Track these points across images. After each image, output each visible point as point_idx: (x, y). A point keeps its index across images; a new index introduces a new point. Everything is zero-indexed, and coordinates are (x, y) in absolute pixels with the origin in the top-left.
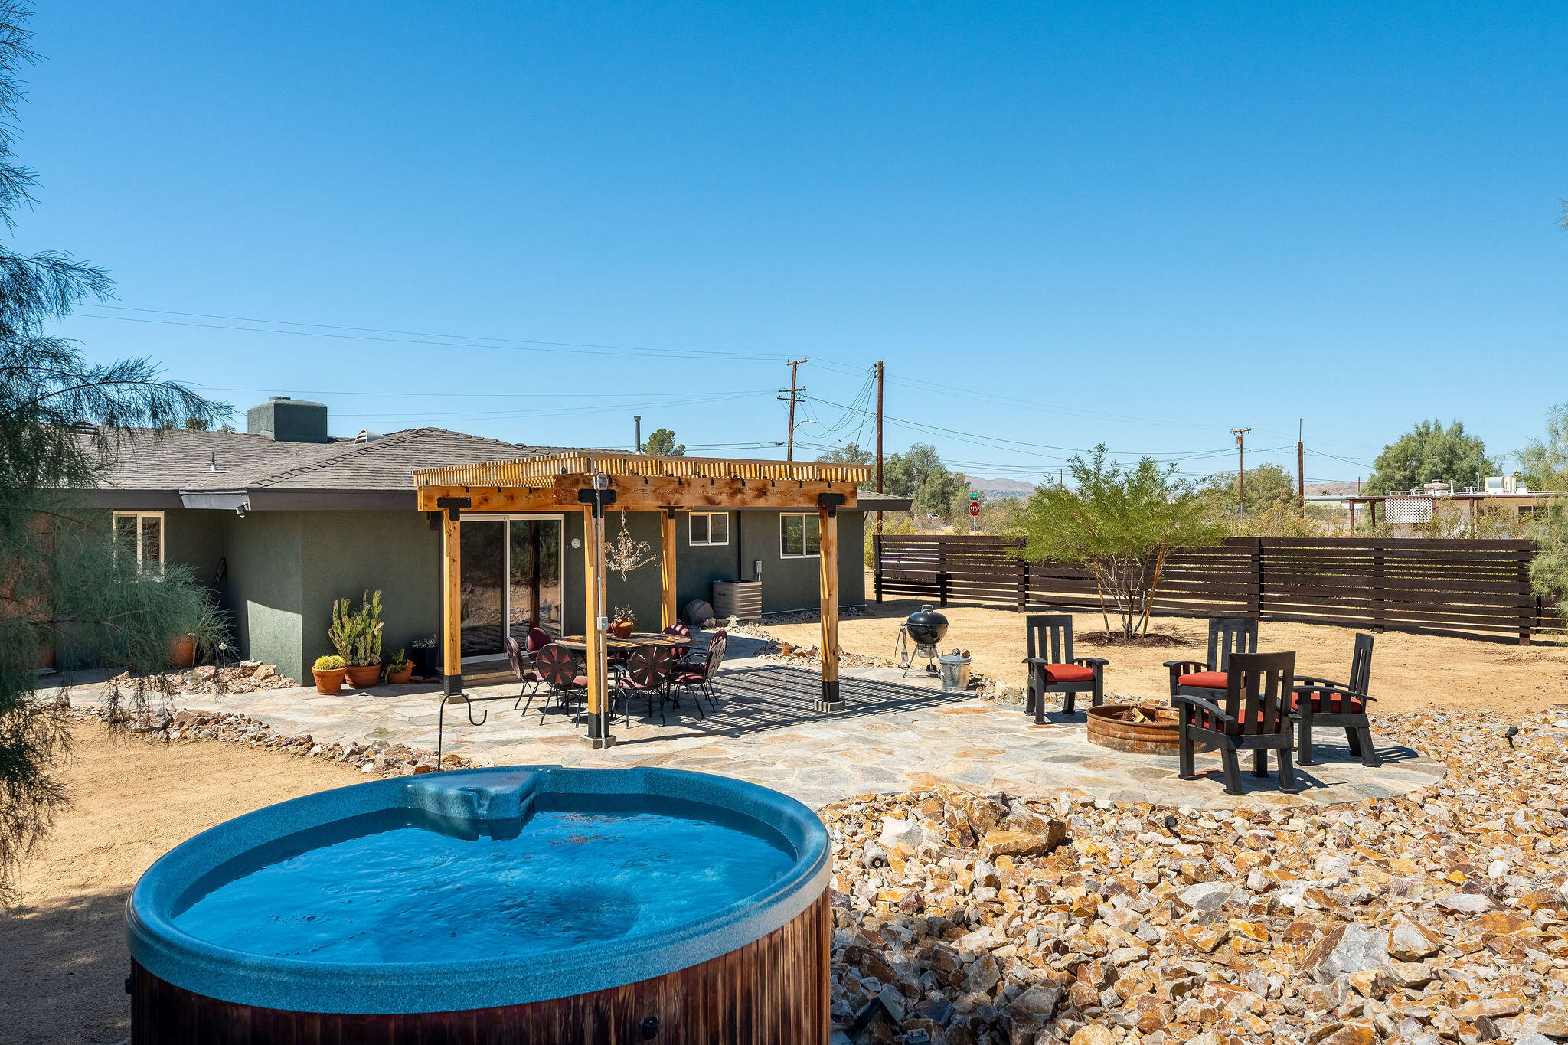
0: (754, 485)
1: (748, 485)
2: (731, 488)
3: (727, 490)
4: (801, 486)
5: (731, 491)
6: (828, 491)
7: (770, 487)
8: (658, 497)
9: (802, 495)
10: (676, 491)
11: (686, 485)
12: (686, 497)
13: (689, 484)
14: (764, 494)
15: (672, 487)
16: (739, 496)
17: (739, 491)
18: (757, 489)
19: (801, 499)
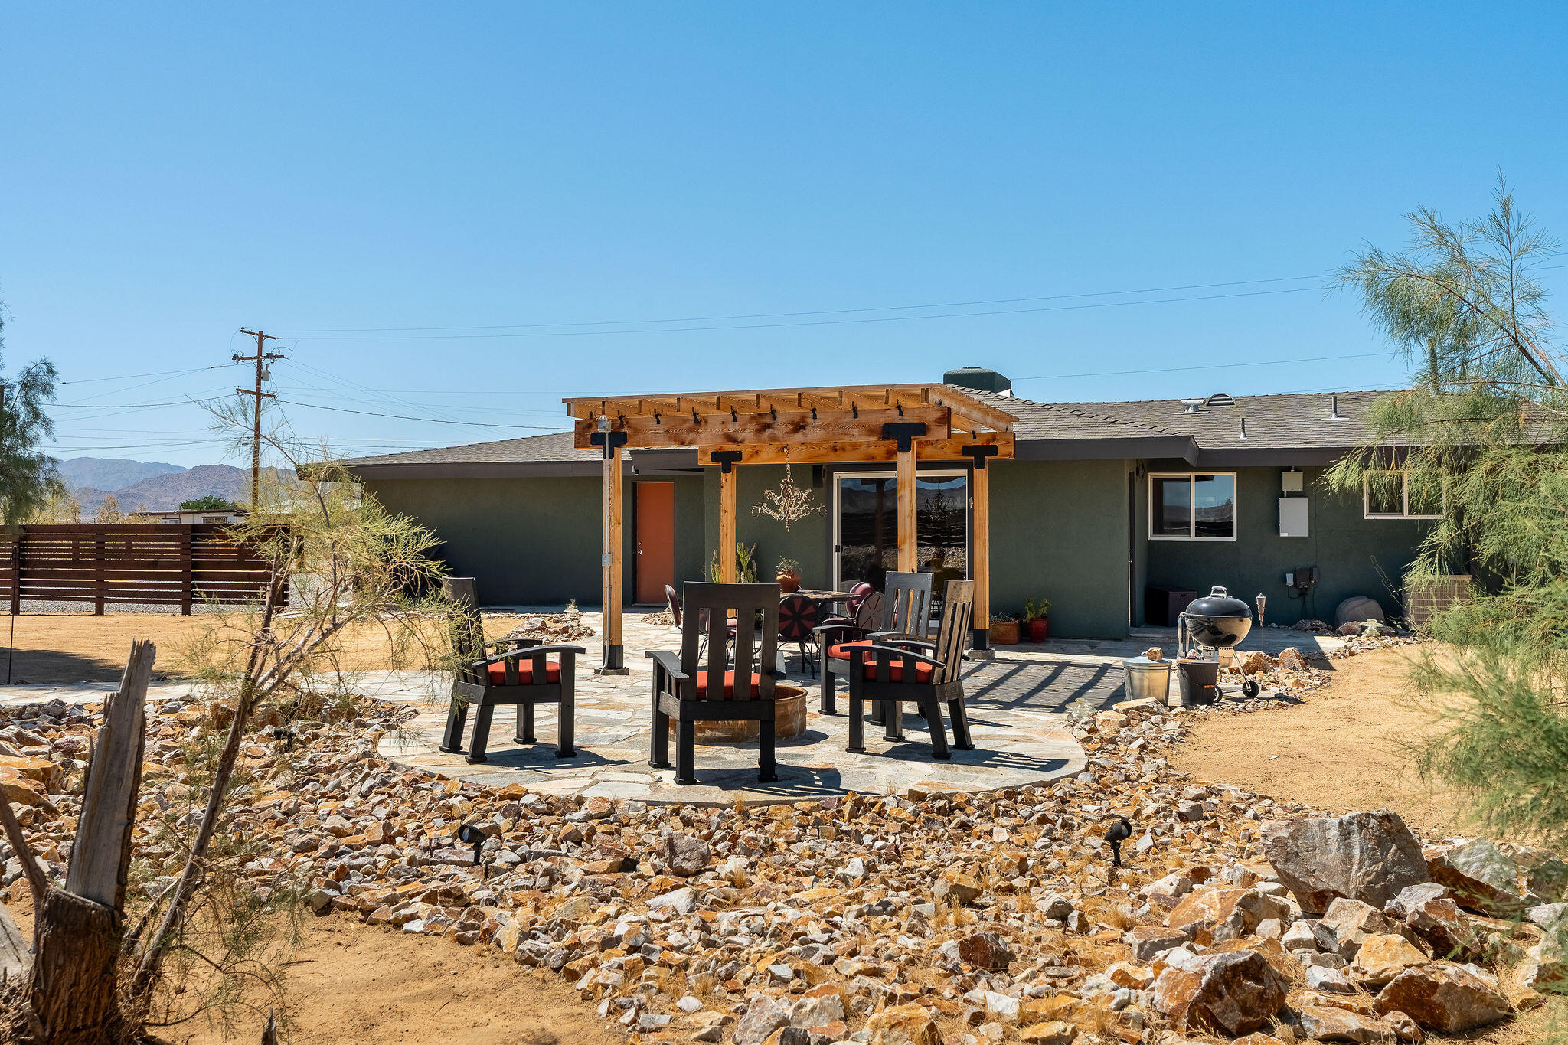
0: (789, 418)
1: (780, 419)
2: (758, 423)
3: (753, 426)
4: (856, 416)
5: (757, 427)
6: (897, 420)
7: (810, 420)
8: (670, 437)
9: (858, 426)
10: (691, 430)
11: (703, 423)
12: (703, 435)
13: (706, 422)
14: (803, 428)
15: (687, 425)
16: (769, 432)
17: (769, 426)
18: (793, 423)
19: (856, 432)
